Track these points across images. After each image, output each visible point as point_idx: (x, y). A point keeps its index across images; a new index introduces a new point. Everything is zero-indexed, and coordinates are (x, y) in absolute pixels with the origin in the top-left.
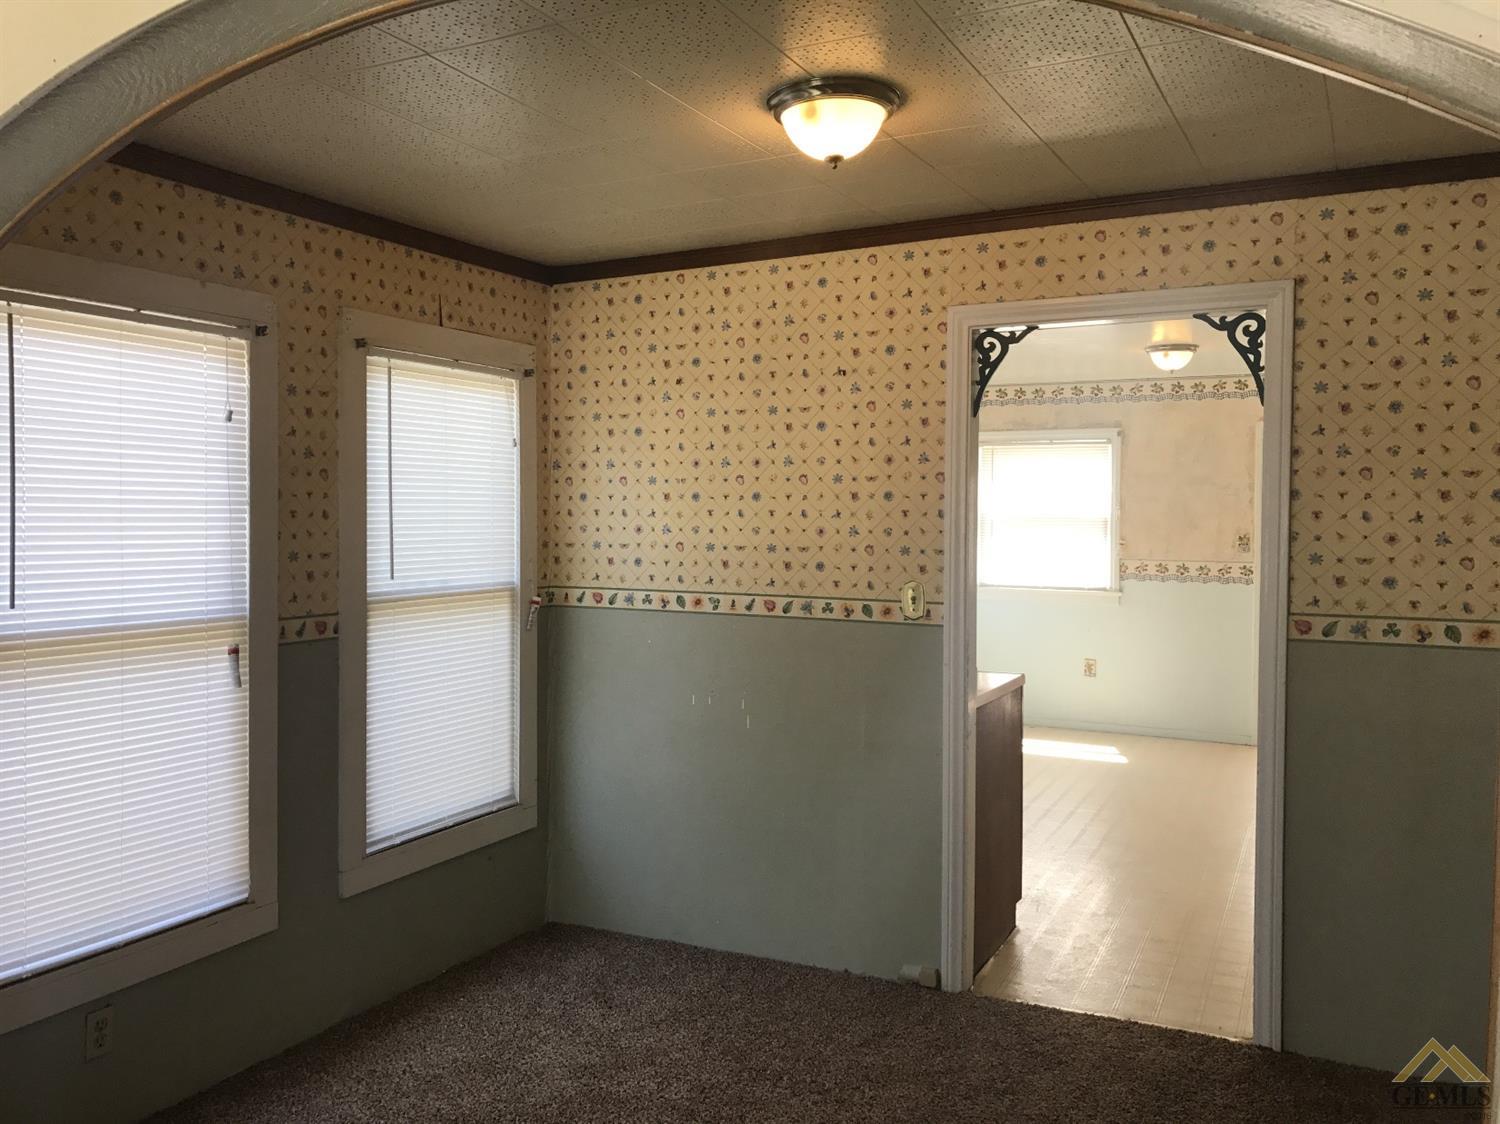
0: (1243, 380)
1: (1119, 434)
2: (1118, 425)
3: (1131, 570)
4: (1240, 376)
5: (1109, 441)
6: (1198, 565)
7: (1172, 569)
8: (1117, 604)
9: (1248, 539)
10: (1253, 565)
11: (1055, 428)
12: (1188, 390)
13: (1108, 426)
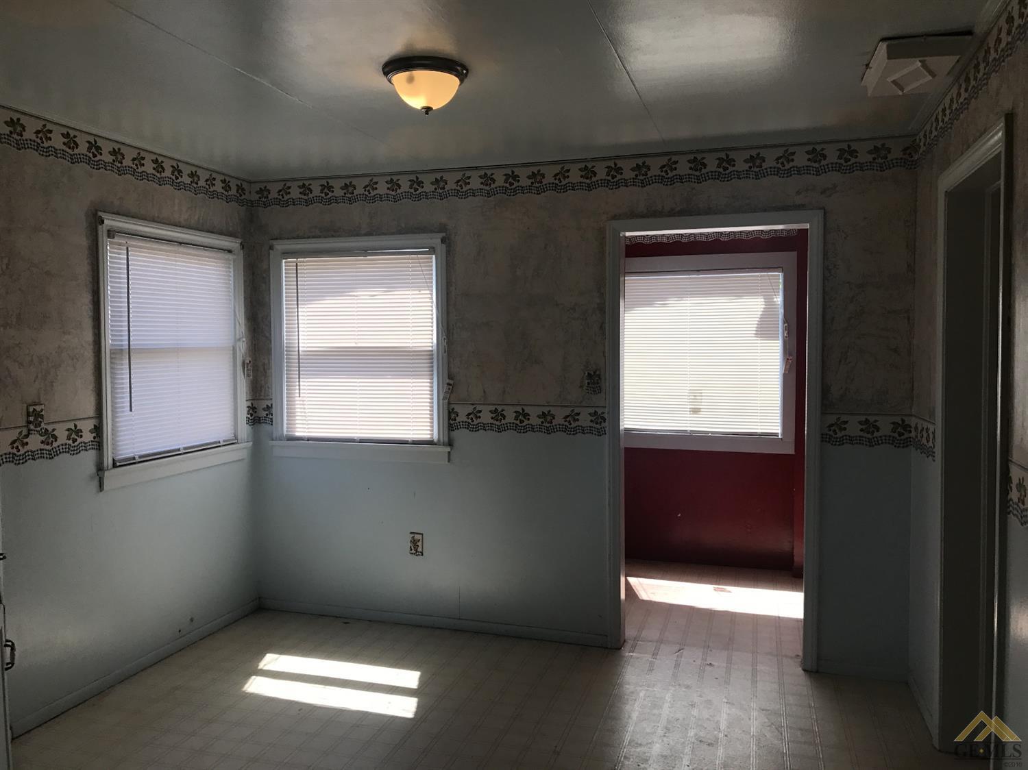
0: (590, 167)
1: (443, 240)
2: (442, 228)
3: (462, 418)
4: (585, 160)
5: (432, 250)
6: (539, 411)
7: (510, 417)
8: (447, 463)
9: (599, 376)
10: (606, 410)
11: (369, 234)
12: (524, 182)
13: (432, 231)
